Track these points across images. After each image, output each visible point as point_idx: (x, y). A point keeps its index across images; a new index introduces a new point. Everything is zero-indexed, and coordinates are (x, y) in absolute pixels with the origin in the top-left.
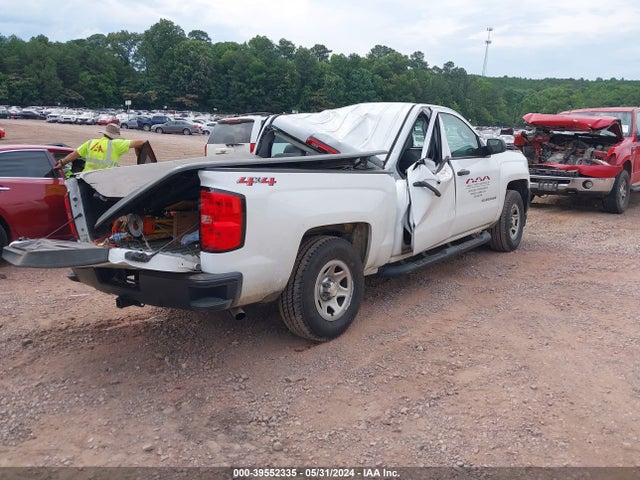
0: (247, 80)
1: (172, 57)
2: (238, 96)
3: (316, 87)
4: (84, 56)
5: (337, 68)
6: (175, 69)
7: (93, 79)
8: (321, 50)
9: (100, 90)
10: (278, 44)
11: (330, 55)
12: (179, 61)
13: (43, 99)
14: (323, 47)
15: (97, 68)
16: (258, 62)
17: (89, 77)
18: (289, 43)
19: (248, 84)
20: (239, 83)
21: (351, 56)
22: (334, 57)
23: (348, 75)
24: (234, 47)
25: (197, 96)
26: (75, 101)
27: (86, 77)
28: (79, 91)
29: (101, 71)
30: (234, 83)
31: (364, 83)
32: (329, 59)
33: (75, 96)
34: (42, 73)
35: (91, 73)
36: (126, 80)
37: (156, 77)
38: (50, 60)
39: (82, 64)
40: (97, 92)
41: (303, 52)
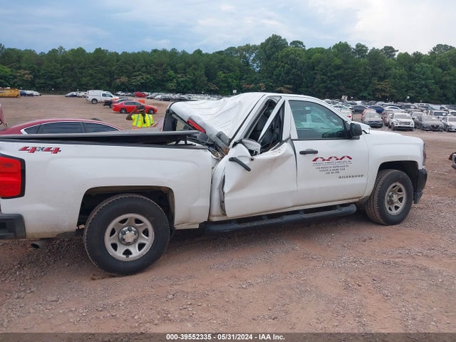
0: (329, 74)
1: (277, 59)
2: (321, 85)
3: (381, 79)
4: (222, 61)
5: (401, 64)
6: (278, 67)
7: (225, 77)
8: (389, 50)
9: (228, 83)
10: (355, 47)
11: (397, 54)
12: (282, 62)
13: (195, 89)
14: (391, 48)
15: (228, 70)
16: (338, 61)
17: (223, 75)
18: (364, 46)
19: (329, 77)
20: (322, 77)
21: (414, 54)
22: (401, 55)
23: (411, 68)
24: (321, 51)
25: (291, 86)
26: (213, 90)
27: (221, 75)
28: (217, 84)
29: (230, 71)
30: (318, 76)
31: (424, 74)
32: (396, 57)
33: (214, 87)
34: (197, 73)
35: (224, 73)
36: (245, 76)
37: (266, 74)
38: (202, 65)
39: (220, 66)
40: (226, 85)
41: (375, 53)
